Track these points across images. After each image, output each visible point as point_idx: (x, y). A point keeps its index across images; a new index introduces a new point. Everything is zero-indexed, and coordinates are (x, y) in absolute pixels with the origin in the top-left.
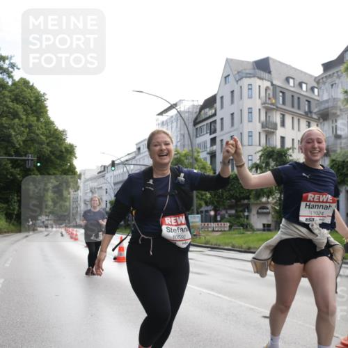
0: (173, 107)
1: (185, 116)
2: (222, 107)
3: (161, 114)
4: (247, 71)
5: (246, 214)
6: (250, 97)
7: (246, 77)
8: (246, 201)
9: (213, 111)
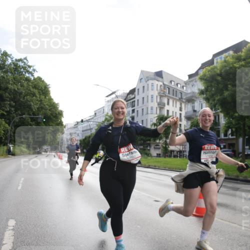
0: (113, 93)
2: (138, 94)
3: (107, 96)
4: (151, 77)
5: (148, 148)
6: (152, 90)
8: (148, 142)
9: (134, 96)
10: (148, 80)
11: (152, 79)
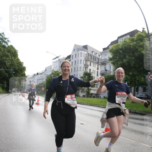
0: (57, 57)
1: (61, 60)
2: (72, 59)
3: (54, 59)
4: (81, 49)
7: (80, 50)
8: (78, 88)
9: (70, 60)
10: (79, 50)
11: (81, 50)
